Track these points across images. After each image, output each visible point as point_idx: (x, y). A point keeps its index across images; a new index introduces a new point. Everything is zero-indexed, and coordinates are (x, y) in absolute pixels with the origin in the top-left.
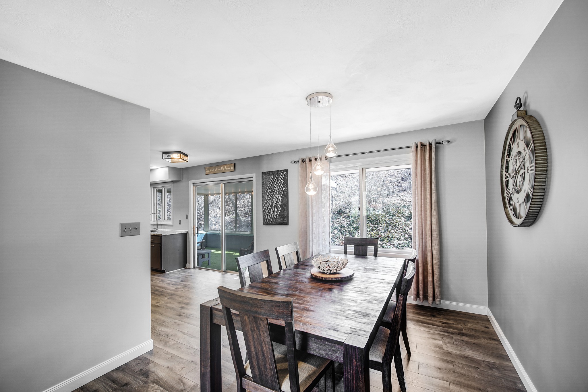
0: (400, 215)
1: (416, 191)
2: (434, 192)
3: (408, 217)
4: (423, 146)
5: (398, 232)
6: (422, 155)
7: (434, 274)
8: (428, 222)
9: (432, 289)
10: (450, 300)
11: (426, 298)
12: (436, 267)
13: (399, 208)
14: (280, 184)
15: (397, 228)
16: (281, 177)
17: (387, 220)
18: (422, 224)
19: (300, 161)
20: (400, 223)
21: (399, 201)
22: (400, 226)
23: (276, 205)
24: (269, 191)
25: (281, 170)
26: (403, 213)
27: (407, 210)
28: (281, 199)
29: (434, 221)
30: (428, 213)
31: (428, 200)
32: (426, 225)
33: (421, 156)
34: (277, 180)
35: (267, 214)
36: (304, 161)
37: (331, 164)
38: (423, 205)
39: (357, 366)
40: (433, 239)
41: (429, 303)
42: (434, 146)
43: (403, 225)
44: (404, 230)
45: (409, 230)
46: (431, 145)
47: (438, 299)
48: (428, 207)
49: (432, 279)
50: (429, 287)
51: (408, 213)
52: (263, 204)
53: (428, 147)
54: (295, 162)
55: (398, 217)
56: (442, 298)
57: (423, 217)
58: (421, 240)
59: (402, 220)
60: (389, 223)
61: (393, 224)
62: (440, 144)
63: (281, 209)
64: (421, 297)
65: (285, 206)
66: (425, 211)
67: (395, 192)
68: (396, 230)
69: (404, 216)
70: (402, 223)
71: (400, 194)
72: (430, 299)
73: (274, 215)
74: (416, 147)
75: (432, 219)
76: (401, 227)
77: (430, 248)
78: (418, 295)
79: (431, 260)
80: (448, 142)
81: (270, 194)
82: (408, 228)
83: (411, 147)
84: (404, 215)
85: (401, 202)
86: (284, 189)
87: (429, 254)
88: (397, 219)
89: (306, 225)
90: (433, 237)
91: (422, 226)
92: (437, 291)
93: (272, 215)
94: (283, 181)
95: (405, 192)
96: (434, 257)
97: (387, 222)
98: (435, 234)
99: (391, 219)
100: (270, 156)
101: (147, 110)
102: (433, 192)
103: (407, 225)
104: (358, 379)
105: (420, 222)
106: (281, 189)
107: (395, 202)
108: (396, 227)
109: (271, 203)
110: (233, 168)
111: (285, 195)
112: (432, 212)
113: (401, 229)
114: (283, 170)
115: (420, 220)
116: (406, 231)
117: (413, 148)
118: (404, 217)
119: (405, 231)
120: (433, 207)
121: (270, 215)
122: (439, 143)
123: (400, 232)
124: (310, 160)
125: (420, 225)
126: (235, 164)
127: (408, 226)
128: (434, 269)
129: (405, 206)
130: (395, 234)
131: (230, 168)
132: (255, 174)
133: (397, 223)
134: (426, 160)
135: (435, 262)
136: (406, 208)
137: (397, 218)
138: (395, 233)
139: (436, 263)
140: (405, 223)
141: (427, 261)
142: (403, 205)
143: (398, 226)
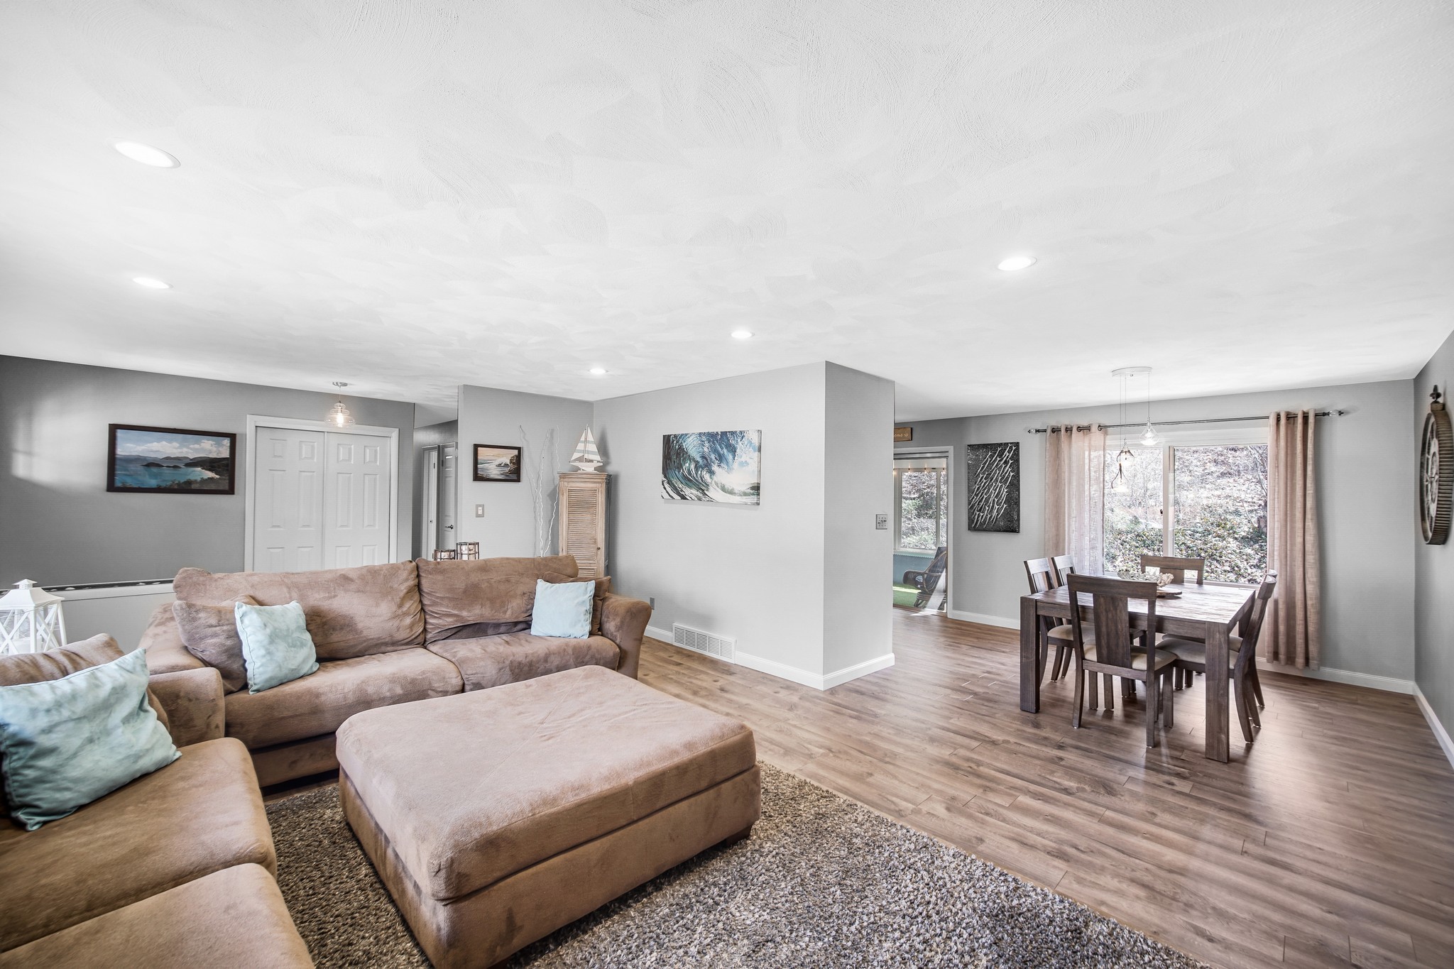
0: (1226, 533)
1: (1276, 489)
2: (1310, 491)
3: (1248, 538)
4: (1291, 417)
5: (1219, 570)
6: (1289, 432)
7: (1308, 621)
8: (1299, 540)
9: (1303, 646)
10: (1340, 668)
11: (1291, 660)
12: (1312, 610)
13: (1223, 517)
14: (1004, 466)
15: (1217, 561)
16: (1008, 454)
17: (1189, 542)
18: (1286, 542)
19: (1049, 431)
20: (1224, 552)
21: (1219, 501)
22: (1223, 557)
23: (996, 500)
24: (981, 476)
25: (1008, 443)
26: (1232, 528)
27: (1245, 521)
28: (1005, 490)
29: (1310, 538)
30: (1299, 525)
31: (1299, 505)
32: (1293, 545)
33: (1287, 434)
34: (998, 459)
35: (978, 513)
36: (1055, 430)
37: (1108, 437)
38: (1288, 512)
39: (1220, 639)
40: (1307, 566)
41: (1298, 670)
42: (1311, 420)
43: (1233, 556)
44: (1236, 569)
45: (1248, 568)
46: (1306, 417)
47: (1316, 662)
48: (1299, 515)
49: (1303, 628)
50: (1297, 642)
51: (1247, 530)
52: (969, 498)
53: (1300, 420)
54: (1038, 431)
55: (1219, 537)
56: (1323, 662)
57: (1288, 531)
58: (1284, 566)
59: (1229, 545)
60: (1195, 549)
61: (1206, 552)
62: (1324, 415)
63: (1005, 506)
64: (1282, 656)
65: (1013, 502)
66: (1293, 521)
67: (1210, 477)
68: (1213, 567)
69: (1236, 536)
70: (1230, 551)
71: (1224, 481)
72: (1300, 660)
73: (992, 516)
74: (1278, 418)
75: (1306, 534)
76: (1226, 561)
77: (1301, 581)
78: (1275, 656)
79: (1303, 599)
80: (1341, 413)
81: (985, 481)
82: (1247, 564)
83: (1268, 418)
84: (1234, 532)
85: (1227, 503)
86: (1012, 474)
87: (1299, 590)
88: (1216, 541)
89: (1057, 535)
90: (1306, 563)
91: (1286, 545)
92: (1313, 649)
93: (987, 515)
94: (1011, 462)
95: (1236, 478)
96: (1308, 595)
97: (1189, 547)
98: (1311, 558)
99: (1200, 540)
100: (983, 420)
101: (892, 383)
102: (1308, 492)
103: (1245, 557)
104: (1220, 648)
105: (1283, 539)
106: (1006, 473)
107: (1211, 502)
108: (1214, 559)
109: (985, 497)
110: (907, 435)
111: (1015, 486)
112: (1307, 524)
113: (1228, 564)
114: (1011, 443)
115: (1283, 536)
116: (1242, 571)
117: (1272, 420)
118: (1236, 539)
119: (1240, 570)
120: (1309, 516)
121: (982, 516)
122: (1321, 416)
123: (1225, 571)
124: (1069, 430)
125: (1283, 544)
126: (912, 429)
127: (1246, 560)
128: (1308, 613)
129: (1237, 513)
130: (1212, 575)
131: (901, 435)
132: (952, 447)
133: (1216, 550)
134: (1296, 440)
135: (1309, 602)
136: (1242, 517)
137: (1217, 538)
138: (1212, 572)
139: (1312, 605)
140: (1238, 551)
141: (1294, 603)
142: (1232, 509)
143: (1218, 558)
